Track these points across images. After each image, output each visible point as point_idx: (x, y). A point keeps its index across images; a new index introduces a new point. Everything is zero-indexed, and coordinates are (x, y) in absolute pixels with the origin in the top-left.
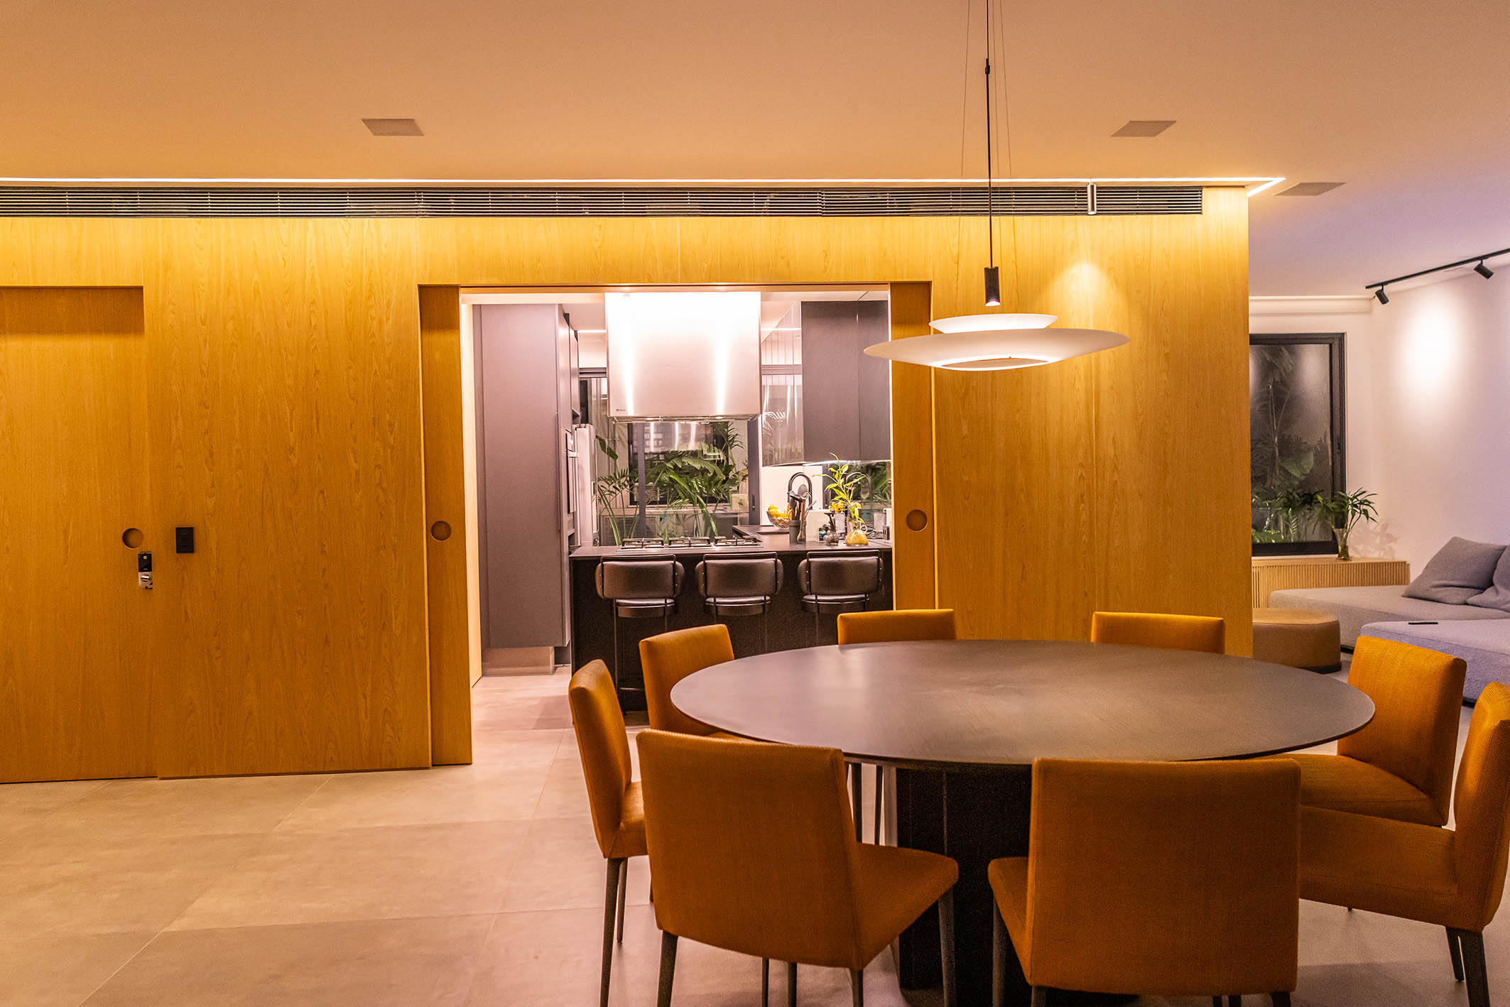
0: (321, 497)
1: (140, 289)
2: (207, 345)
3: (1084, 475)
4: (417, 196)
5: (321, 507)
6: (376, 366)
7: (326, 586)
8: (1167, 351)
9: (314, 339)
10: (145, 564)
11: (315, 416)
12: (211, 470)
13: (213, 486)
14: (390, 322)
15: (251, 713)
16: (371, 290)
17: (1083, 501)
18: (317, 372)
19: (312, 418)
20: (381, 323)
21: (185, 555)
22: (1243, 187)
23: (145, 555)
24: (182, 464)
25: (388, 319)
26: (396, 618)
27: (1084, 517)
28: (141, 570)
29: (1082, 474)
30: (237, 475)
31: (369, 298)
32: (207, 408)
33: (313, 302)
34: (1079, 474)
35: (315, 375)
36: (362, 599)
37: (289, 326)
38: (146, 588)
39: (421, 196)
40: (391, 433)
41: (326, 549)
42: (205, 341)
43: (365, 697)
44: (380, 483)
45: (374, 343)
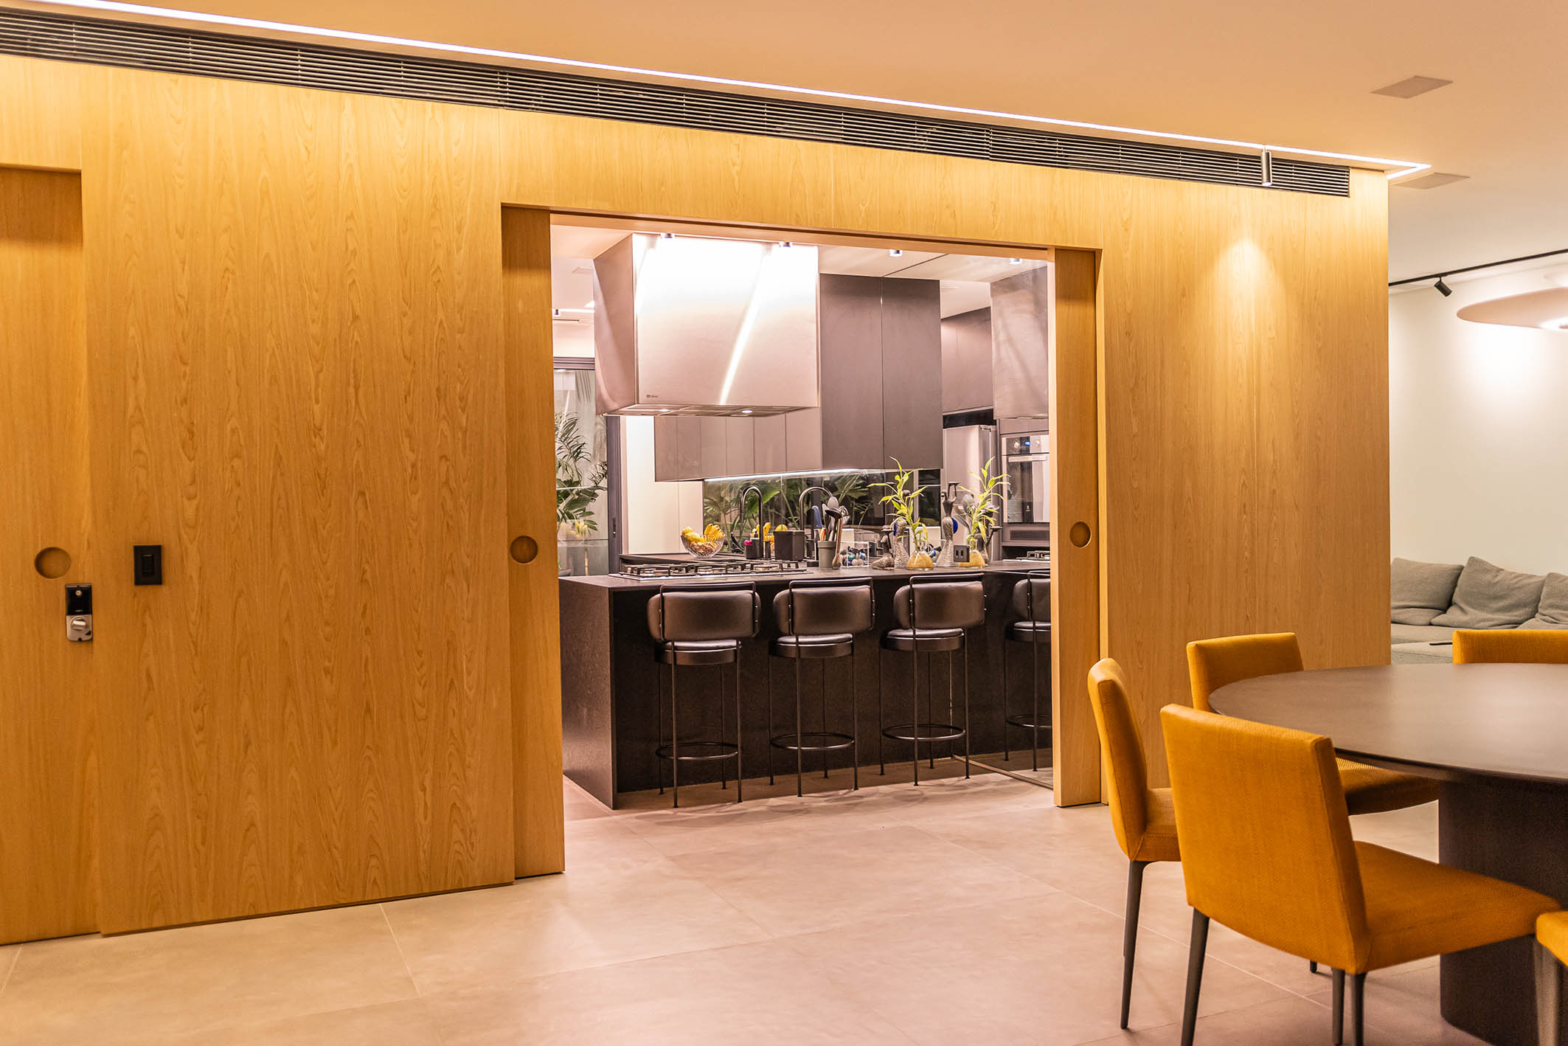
0: (361, 500)
1: (76, 175)
2: (186, 268)
3: (1246, 482)
4: (501, 78)
5: (361, 515)
6: (441, 315)
7: (367, 631)
9: (352, 269)
10: (80, 602)
11: (352, 381)
12: (190, 460)
13: (193, 482)
14: (462, 251)
15: (252, 824)
16: (435, 206)
17: (1245, 512)
18: (356, 318)
19: (348, 384)
20: (449, 253)
21: (150, 589)
22: (1383, 171)
23: (79, 588)
24: (144, 449)
25: (459, 249)
26: (469, 674)
27: (1246, 530)
28: (71, 611)
29: (1244, 481)
30: (232, 467)
31: (433, 216)
32: (185, 364)
33: (351, 217)
35: (353, 322)
36: (420, 648)
37: (314, 248)
38: (80, 640)
39: (505, 78)
40: (463, 411)
41: (368, 576)
42: (183, 263)
43: (424, 789)
44: (447, 483)
45: (439, 281)
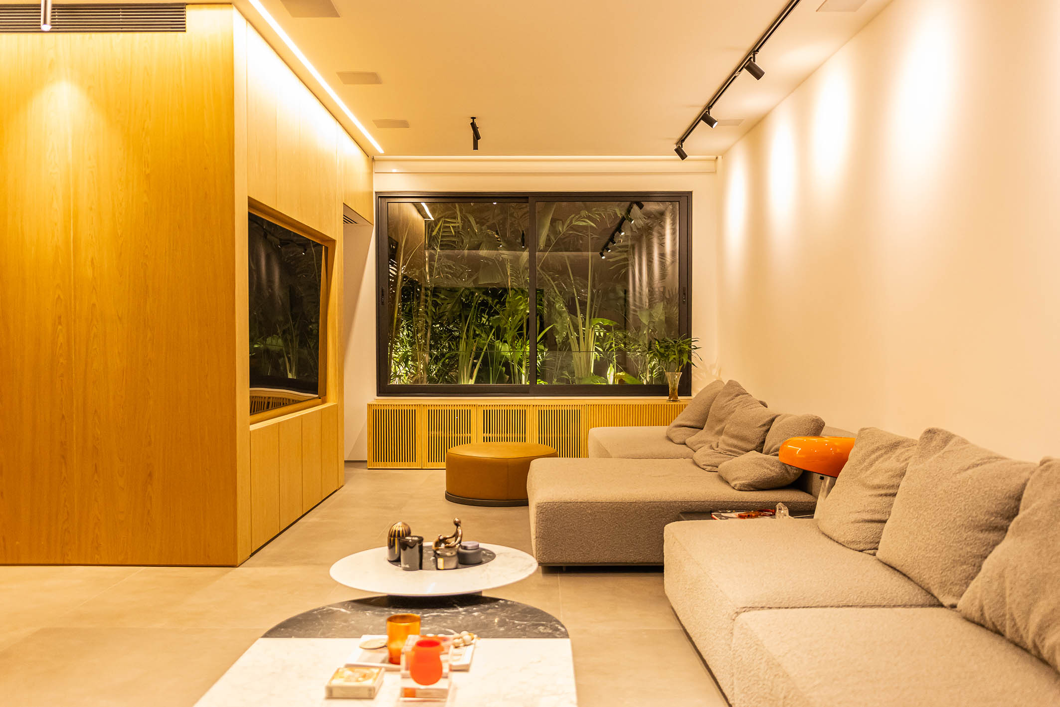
3: (62, 297)
8: (148, 171)
17: (60, 323)
22: (230, 4)
27: (61, 339)
29: (59, 296)
34: (57, 296)
